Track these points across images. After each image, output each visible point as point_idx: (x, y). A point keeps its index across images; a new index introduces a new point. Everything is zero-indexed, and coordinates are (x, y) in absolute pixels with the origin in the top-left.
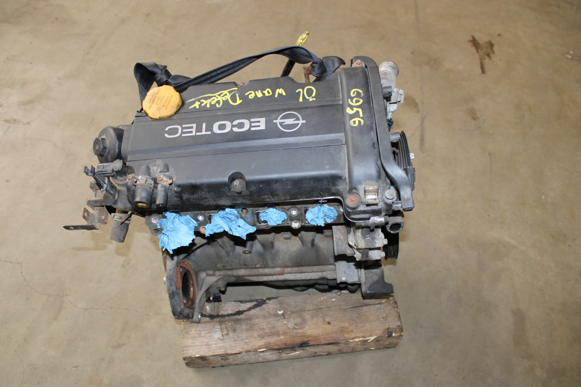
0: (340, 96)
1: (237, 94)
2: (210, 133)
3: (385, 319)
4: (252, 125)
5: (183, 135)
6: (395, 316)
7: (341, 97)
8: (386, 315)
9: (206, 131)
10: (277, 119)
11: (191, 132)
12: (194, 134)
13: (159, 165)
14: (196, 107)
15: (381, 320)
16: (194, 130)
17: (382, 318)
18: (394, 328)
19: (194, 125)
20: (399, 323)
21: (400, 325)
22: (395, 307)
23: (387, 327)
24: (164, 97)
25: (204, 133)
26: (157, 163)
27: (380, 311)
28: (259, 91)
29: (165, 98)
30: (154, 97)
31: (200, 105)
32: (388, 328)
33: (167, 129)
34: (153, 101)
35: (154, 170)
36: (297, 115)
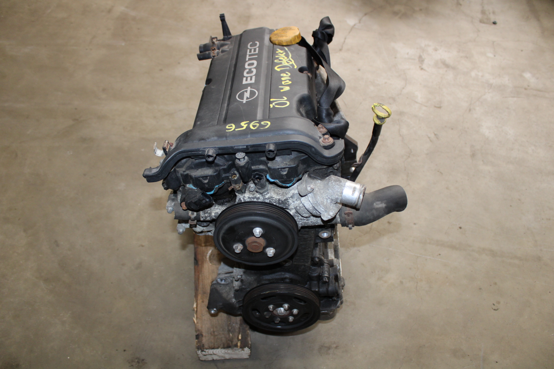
1: (288, 68)
2: (247, 60)
3: (212, 333)
4: (248, 78)
6: (214, 344)
8: (216, 335)
10: (251, 88)
12: (248, 53)
14: (278, 51)
15: (212, 330)
16: (252, 53)
17: (213, 330)
18: (202, 340)
20: (206, 346)
21: (204, 348)
22: (224, 345)
23: (204, 334)
25: (248, 57)
27: (221, 330)
28: (290, 79)
32: (202, 335)
33: (256, 42)
36: (252, 98)
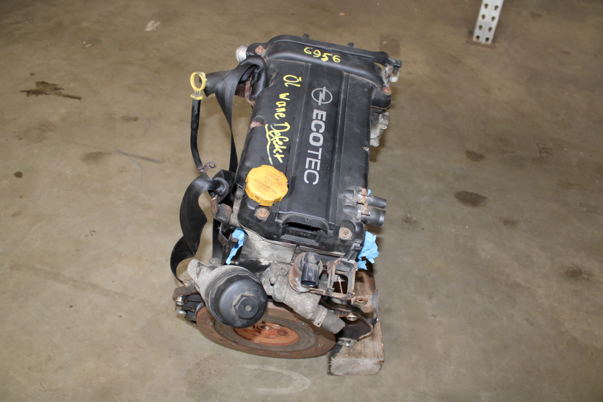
0: (302, 64)
1: (275, 125)
2: (321, 150)
4: (320, 119)
5: (318, 169)
7: (304, 63)
9: (318, 151)
10: (318, 103)
11: (316, 163)
12: (319, 162)
13: (345, 197)
14: (281, 158)
16: (314, 161)
19: (308, 159)
24: (266, 177)
25: (320, 154)
26: (342, 198)
28: (277, 109)
29: (268, 176)
30: (262, 186)
31: (280, 154)
33: (307, 182)
34: (268, 187)
35: (349, 203)
36: (317, 90)
